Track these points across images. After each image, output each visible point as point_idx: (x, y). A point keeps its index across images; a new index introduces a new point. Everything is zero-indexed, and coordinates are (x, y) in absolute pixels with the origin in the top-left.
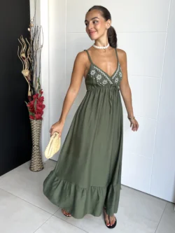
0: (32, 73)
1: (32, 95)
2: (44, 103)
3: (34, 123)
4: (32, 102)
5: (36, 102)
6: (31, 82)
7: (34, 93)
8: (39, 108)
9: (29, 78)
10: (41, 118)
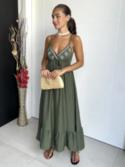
0: (19, 54)
1: (19, 70)
2: (28, 75)
3: (21, 90)
4: (19, 75)
5: (22, 75)
6: (19, 60)
7: (21, 68)
8: (25, 79)
9: (17, 57)
10: (26, 87)
